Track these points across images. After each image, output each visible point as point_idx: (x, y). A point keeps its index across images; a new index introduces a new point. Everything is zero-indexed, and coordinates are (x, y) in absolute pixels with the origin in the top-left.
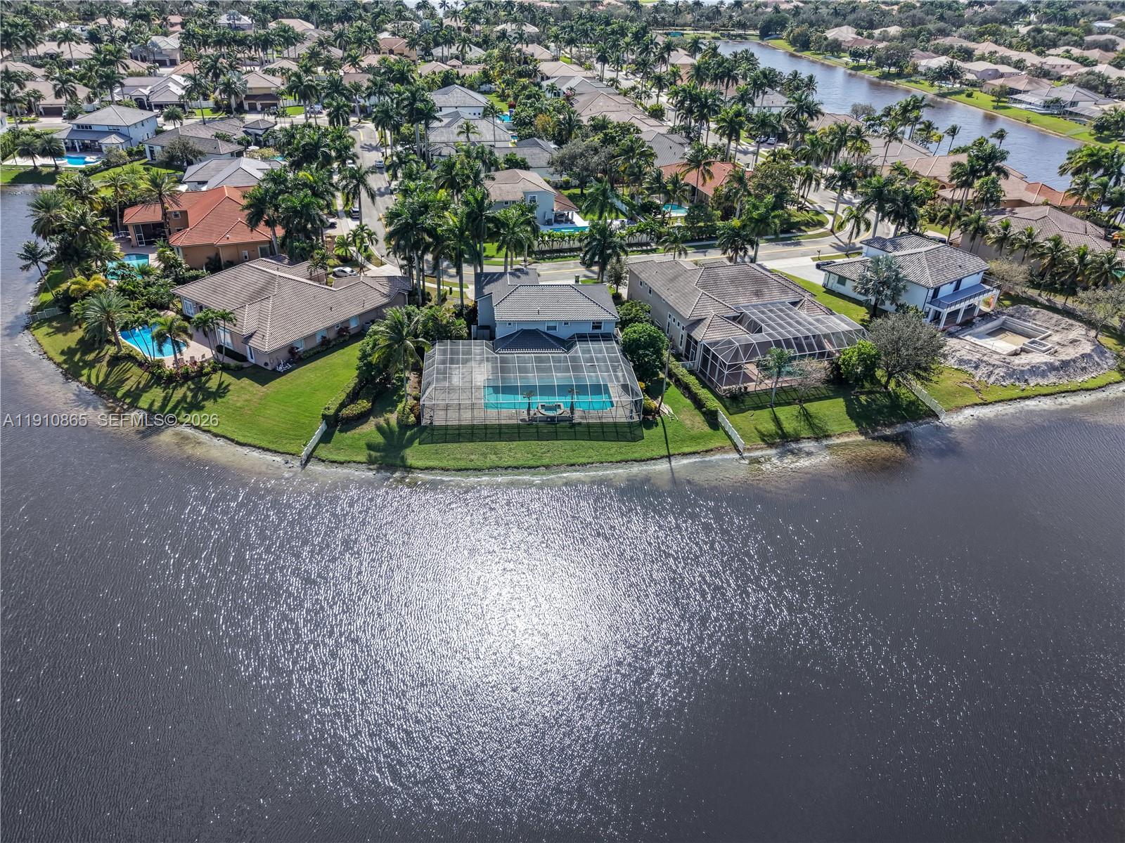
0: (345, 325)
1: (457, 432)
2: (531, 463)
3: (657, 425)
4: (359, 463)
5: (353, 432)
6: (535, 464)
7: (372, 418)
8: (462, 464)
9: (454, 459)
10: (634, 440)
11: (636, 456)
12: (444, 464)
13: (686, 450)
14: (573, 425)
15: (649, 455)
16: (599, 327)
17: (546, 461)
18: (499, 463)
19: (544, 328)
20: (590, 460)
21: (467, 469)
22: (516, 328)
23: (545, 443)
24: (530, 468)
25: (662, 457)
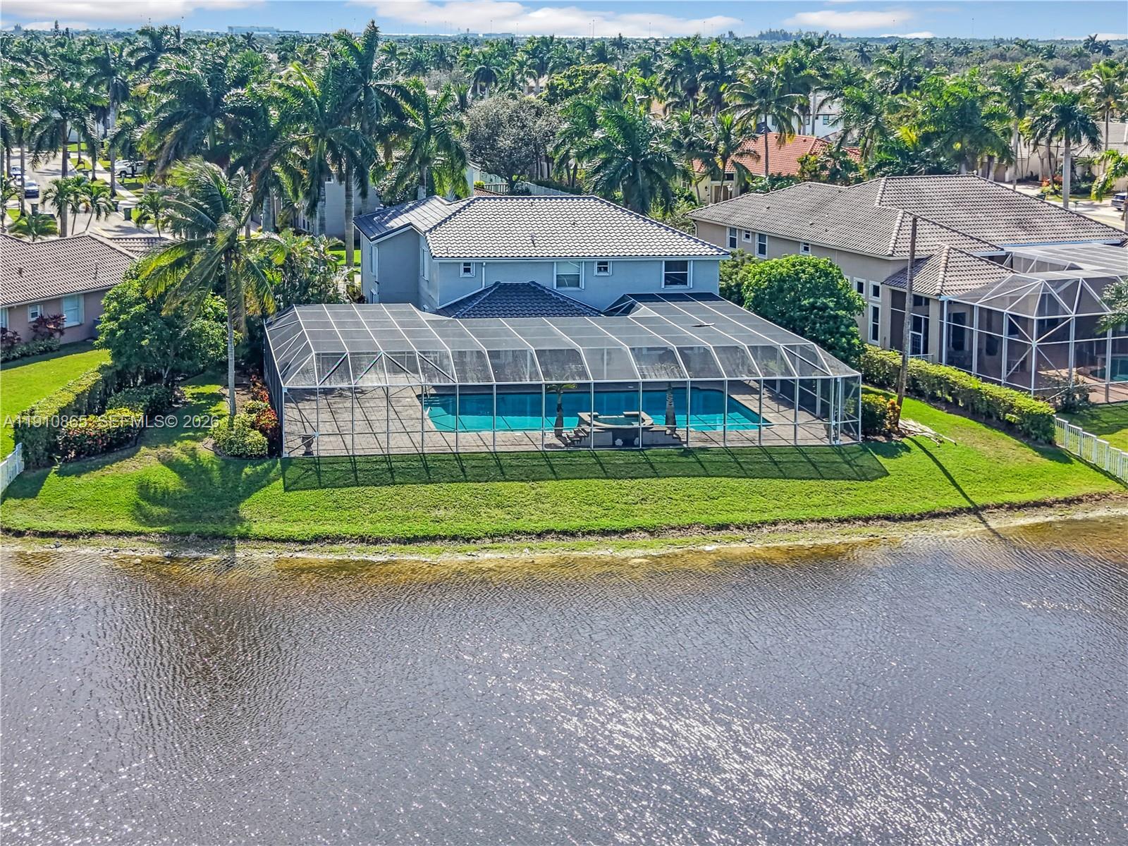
0: (51, 312)
1: (385, 465)
2: (606, 523)
3: (908, 449)
4: (122, 534)
5: (98, 473)
6: (617, 525)
7: (143, 449)
8: (417, 528)
9: (390, 519)
10: (863, 476)
11: (884, 508)
12: (366, 528)
13: (1015, 498)
14: (689, 452)
15: (918, 507)
16: (683, 279)
17: (647, 520)
18: (518, 525)
19: (547, 280)
20: (766, 517)
21: (433, 539)
22: (485, 280)
23: (626, 483)
24: (605, 533)
25: (957, 512)
